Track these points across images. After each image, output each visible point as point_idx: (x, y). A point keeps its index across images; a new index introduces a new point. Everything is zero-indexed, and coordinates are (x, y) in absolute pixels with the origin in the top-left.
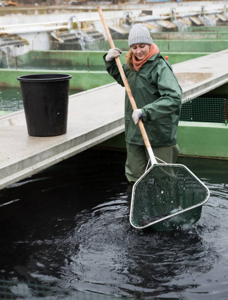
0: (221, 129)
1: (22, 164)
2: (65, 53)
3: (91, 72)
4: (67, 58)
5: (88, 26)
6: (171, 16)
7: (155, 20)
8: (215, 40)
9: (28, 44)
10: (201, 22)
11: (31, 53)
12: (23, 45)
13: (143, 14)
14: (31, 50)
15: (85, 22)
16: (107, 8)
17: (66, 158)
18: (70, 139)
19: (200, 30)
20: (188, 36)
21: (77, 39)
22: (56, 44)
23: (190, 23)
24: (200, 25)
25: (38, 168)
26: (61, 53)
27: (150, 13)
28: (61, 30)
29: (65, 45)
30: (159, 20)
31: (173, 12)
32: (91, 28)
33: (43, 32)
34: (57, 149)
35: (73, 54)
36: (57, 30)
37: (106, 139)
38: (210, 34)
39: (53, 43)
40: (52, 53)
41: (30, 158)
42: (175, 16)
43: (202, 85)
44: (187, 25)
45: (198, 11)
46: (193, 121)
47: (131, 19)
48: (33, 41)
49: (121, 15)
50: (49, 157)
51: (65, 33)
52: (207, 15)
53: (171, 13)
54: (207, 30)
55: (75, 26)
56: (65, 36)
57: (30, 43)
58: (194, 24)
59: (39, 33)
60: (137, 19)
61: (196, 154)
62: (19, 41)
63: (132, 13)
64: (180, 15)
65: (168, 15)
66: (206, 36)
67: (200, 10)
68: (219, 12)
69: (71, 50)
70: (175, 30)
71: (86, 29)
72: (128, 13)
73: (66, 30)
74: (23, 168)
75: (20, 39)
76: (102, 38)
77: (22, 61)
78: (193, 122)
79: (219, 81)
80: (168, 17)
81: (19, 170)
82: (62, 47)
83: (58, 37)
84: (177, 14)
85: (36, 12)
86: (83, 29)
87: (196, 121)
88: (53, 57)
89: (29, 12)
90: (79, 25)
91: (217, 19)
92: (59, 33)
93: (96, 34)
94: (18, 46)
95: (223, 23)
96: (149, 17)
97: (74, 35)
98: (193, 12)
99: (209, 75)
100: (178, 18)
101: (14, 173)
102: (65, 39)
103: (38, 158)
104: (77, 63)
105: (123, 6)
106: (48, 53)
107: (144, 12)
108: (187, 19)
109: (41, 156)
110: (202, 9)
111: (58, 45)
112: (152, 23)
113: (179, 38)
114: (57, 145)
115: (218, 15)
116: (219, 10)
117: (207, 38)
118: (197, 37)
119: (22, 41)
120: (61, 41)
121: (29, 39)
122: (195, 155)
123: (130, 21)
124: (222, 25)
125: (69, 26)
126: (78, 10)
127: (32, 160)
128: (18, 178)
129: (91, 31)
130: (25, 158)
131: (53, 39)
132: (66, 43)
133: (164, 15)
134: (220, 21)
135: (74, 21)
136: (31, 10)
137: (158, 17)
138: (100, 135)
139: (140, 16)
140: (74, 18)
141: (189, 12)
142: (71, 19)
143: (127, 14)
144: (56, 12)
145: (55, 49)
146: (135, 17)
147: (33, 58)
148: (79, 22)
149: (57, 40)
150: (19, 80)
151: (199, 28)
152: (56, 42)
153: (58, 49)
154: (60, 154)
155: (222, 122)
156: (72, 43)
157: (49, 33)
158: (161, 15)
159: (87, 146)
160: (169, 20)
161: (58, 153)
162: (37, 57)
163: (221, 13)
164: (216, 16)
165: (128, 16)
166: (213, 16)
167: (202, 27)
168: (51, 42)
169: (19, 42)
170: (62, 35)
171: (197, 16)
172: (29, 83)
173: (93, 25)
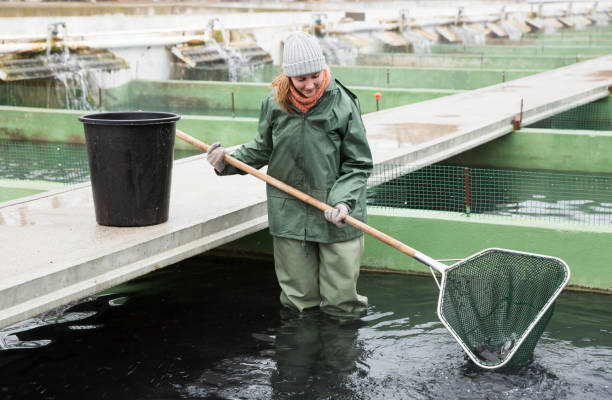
0: (459, 223)
1: (75, 273)
2: (196, 85)
3: (238, 119)
4: (200, 94)
5: (242, 37)
6: (400, 25)
7: (370, 31)
8: (479, 69)
9: (127, 68)
10: (456, 36)
11: (134, 85)
12: (119, 69)
13: (349, 19)
14: (134, 78)
15: (237, 30)
17: (161, 266)
18: (170, 232)
19: (455, 51)
20: (431, 60)
21: (221, 61)
22: (181, 69)
23: (435, 38)
24: (456, 42)
25: (106, 283)
26: (188, 85)
27: (359, 17)
28: (191, 44)
29: (197, 71)
30: (377, 30)
31: (403, 17)
32: (248, 42)
33: (158, 47)
34: (144, 249)
35: (212, 87)
36: (183, 43)
37: (243, 235)
38: (471, 58)
39: (175, 66)
40: (172, 85)
41: (92, 262)
42: (410, 24)
43: (434, 146)
44: (431, 41)
45: (453, 17)
47: (324, 27)
48: (137, 62)
49: (309, 19)
50: (129, 263)
51: (198, 49)
52: (469, 23)
53: (401, 19)
54: (465, 51)
55: (218, 37)
56: (198, 55)
57: (133, 66)
58: (442, 39)
59: (149, 48)
60: (337, 28)
62: (111, 61)
63: (326, 17)
64: (418, 23)
65: (394, 22)
66: (464, 62)
67: (455, 13)
68: (492, 19)
69: (208, 79)
70: (407, 49)
71: (239, 43)
72: (319, 15)
73: (202, 43)
74: (77, 280)
75: (114, 57)
76: (268, 60)
77: (115, 99)
78: (408, 210)
79: (469, 139)
80: (394, 26)
81: (68, 283)
82: (191, 74)
83: (185, 56)
84: (413, 20)
85: (151, 12)
86: (233, 43)
88: (174, 93)
89: (138, 10)
90: (226, 37)
91: (487, 32)
92: (187, 48)
93: (257, 53)
94: (109, 71)
95: (498, 40)
96: (358, 25)
97: (216, 52)
98: (443, 17)
99: (453, 128)
100: (413, 28)
101: (58, 288)
102: (199, 60)
103: (106, 264)
104: (218, 105)
105: (314, 5)
106: (165, 85)
107: (349, 15)
108: (430, 31)
109: (113, 259)
110: (460, 12)
111: (183, 71)
112: (365, 36)
113: (413, 64)
114: (145, 240)
115: (489, 25)
116: (491, 15)
117: (466, 66)
118: (447, 64)
119: (116, 61)
120: (191, 63)
121: (130, 58)
122: (410, 271)
123: (323, 31)
124: (496, 43)
125: (205, 38)
127: (95, 265)
128: (66, 297)
129: (249, 47)
130: (84, 261)
131: (175, 59)
132: (200, 68)
133: (388, 22)
134: (493, 35)
135: (217, 27)
136: (141, 8)
137: (376, 25)
138: (230, 226)
139: (342, 21)
140: (216, 22)
141: (435, 17)
142: (212, 25)
143: (317, 18)
144: (189, 11)
145: (179, 79)
146: (332, 24)
147: (138, 93)
148: (226, 30)
149: (183, 62)
150: (83, 121)
151: (452, 47)
152: (180, 64)
153: (184, 79)
154: (151, 258)
155: (460, 211)
156: (211, 69)
157: (168, 48)
158: (381, 22)
159: (203, 246)
160: (396, 30)
161: (146, 255)
162: (145, 93)
163: (495, 22)
164: (486, 27)
165: (319, 22)
166: (481, 27)
167: (458, 46)
168: (172, 64)
169: (111, 64)
170: (192, 53)
171: (448, 25)
173: (251, 35)
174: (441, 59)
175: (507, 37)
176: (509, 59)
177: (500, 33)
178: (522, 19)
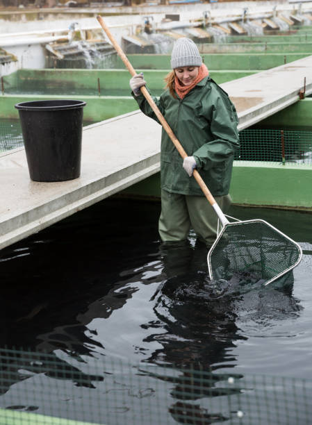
0: (278, 169)
1: (26, 217)
2: (65, 72)
3: (103, 97)
4: (69, 79)
5: (94, 36)
6: (204, 23)
7: (183, 28)
8: (263, 54)
9: (16, 61)
10: (244, 30)
11: (20, 73)
12: (10, 62)
13: (167, 20)
14: (20, 68)
15: (91, 30)
16: (118, 11)
17: (81, 209)
18: (85, 185)
19: (243, 41)
20: (227, 48)
21: (81, 54)
22: (54, 60)
23: (229, 31)
24: (243, 34)
25: (47, 222)
26: (60, 72)
27: (176, 18)
28: (59, 42)
29: (65, 61)
30: (188, 27)
31: (206, 17)
32: (99, 39)
33: (36, 45)
34: (69, 198)
35: (77, 73)
36: (54, 42)
37: (131, 184)
38: (256, 46)
39: (49, 58)
40: (48, 72)
41: (37, 209)
42: (211, 21)
43: (250, 114)
44: (226, 33)
45: (241, 16)
46: (242, 160)
47: (151, 26)
48: (22, 57)
49: (138, 20)
50: (60, 208)
51: (64, 46)
52: (251, 20)
53: (204, 18)
54: (251, 40)
55: (77, 36)
56: (65, 50)
57: (19, 59)
58: (234, 32)
59: (29, 46)
60: (160, 27)
61: (246, 203)
62: (3, 56)
63: (153, 19)
64: (216, 21)
65: (199, 21)
66: (251, 48)
67: (241, 12)
68: (267, 16)
69: (73, 68)
70: (210, 40)
71: (92, 40)
72: (147, 18)
73: (66, 41)
74: (28, 221)
75: (5, 53)
76: (114, 52)
78: (242, 162)
79: (271, 108)
80: (200, 23)
81: (23, 224)
82: (61, 64)
83: (56, 51)
84: (213, 19)
85: (23, 17)
86: (88, 40)
87: (245, 160)
88: (50, 78)
89: (14, 17)
90: (83, 36)
91: (264, 26)
92: (56, 45)
93: (106, 47)
94: (3, 64)
95: (272, 31)
96: (175, 24)
97: (76, 47)
98: (233, 16)
99: (260, 100)
100: (214, 24)
101: (17, 228)
102: (66, 53)
103: (46, 209)
104: (83, 86)
105: (139, 9)
106: (43, 73)
107: (167, 17)
108: (225, 26)
109: (50, 206)
110: (245, 12)
111: (56, 62)
112: (180, 32)
113: (215, 52)
114: (69, 192)
115: (265, 20)
116: (266, 13)
117: (253, 52)
118: (239, 50)
119: (7, 56)
120: (60, 56)
121: (18, 54)
122: (244, 204)
123: (151, 29)
124: (271, 34)
125: (69, 37)
126: (80, 14)
127: (39, 211)
128: (22, 234)
129: (99, 43)
130: (31, 209)
131: (48, 53)
132: (67, 59)
133: (195, 21)
134: (268, 28)
135: (76, 29)
136: (16, 15)
137: (187, 23)
138: (123, 178)
139: (163, 21)
140: (76, 26)
141: (228, 16)
142: (73, 27)
143: (146, 19)
144: (51, 16)
145: (53, 68)
146: (156, 24)
147: (23, 79)
148: (83, 30)
149: (55, 55)
150: (18, 108)
151: (240, 37)
152: (53, 57)
153: (57, 68)
154: (74, 203)
155: (278, 161)
156: (74, 59)
157: (43, 45)
158: (190, 21)
159: (107, 193)
160: (201, 27)
161: (71, 202)
162: (29, 79)
163: (269, 18)
164: (263, 22)
165: (147, 23)
166: (260, 22)
167: (245, 37)
168: (47, 57)
169: (4, 59)
170: (60, 48)
171: (237, 22)
172: (30, 112)
173: (101, 34)
174: (235, 47)
175: (278, 29)
176: (282, 45)
177: (273, 26)
178: (288, 16)
